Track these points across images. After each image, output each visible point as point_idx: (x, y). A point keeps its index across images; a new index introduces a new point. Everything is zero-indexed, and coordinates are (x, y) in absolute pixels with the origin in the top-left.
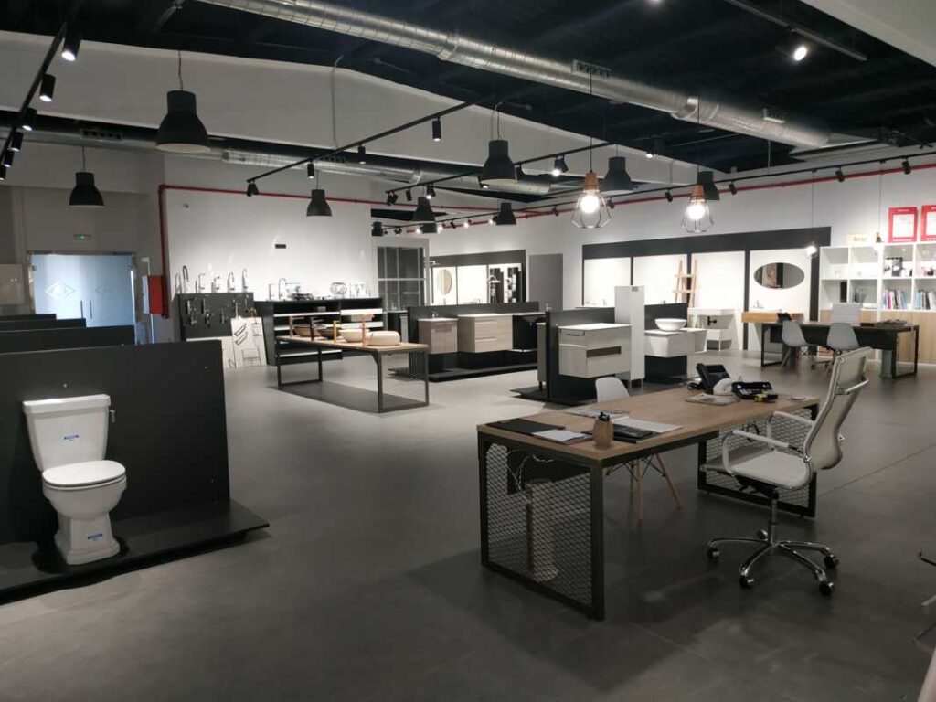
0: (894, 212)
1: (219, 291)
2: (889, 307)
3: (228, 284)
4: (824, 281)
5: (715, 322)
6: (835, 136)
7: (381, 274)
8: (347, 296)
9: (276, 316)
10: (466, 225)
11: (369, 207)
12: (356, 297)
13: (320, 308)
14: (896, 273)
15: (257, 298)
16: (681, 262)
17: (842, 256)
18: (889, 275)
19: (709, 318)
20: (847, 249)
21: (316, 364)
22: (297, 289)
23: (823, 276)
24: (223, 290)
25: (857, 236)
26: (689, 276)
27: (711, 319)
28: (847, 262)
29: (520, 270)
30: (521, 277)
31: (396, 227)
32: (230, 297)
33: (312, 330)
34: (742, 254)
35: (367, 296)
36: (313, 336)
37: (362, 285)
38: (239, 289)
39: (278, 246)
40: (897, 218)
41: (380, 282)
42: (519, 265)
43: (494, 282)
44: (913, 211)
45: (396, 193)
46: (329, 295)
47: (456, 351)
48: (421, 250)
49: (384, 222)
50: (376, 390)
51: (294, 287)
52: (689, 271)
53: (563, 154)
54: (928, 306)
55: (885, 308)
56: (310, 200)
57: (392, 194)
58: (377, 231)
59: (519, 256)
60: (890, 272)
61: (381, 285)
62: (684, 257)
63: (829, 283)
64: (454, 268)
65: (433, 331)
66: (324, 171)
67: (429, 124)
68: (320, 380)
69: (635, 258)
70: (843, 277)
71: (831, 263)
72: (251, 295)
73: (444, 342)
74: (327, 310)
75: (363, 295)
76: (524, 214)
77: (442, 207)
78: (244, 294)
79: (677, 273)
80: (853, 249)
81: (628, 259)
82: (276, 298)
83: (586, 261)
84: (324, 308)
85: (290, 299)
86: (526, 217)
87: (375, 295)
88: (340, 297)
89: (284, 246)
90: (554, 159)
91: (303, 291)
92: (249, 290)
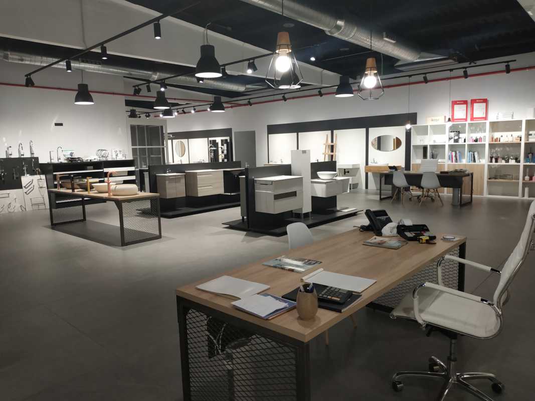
0: (455, 103)
1: (12, 157)
2: (452, 162)
3: (19, 152)
4: (413, 146)
5: (348, 172)
6: (424, 54)
7: (134, 144)
8: (110, 159)
9: (54, 173)
10: (193, 112)
11: (123, 98)
12: (116, 159)
13: (88, 167)
14: (456, 141)
15: (41, 162)
16: (327, 135)
17: (424, 131)
18: (452, 142)
19: (345, 170)
20: (428, 126)
21: (81, 207)
22: (71, 154)
23: (413, 143)
24: (15, 155)
25: (433, 118)
26: (332, 144)
27: (346, 171)
28: (427, 134)
29: (229, 141)
30: (229, 145)
31: (147, 113)
32: (20, 161)
33: (73, 185)
34: (364, 130)
35: (124, 159)
36: (73, 189)
37: (120, 151)
38: (27, 155)
39: (56, 124)
40: (456, 107)
41: (133, 149)
42: (228, 138)
43: (212, 148)
44: (465, 102)
45: (140, 87)
46: (94, 157)
47: (184, 195)
48: (162, 127)
49: (138, 110)
50: (118, 225)
51: (70, 152)
52: (332, 141)
53: (254, 59)
54: (474, 161)
55: (450, 162)
56: (76, 93)
57: (137, 88)
58: (133, 115)
59: (227, 132)
60: (453, 140)
61: (134, 151)
62: (329, 132)
63: (416, 147)
64: (187, 140)
65: (167, 182)
66: (87, 70)
67: (152, 26)
68: (84, 219)
69: (300, 134)
70: (425, 144)
71: (418, 135)
72: (37, 159)
73: (175, 190)
74: (94, 169)
75: (120, 158)
76: (230, 106)
77: (175, 99)
78: (31, 158)
79: (325, 142)
80: (430, 126)
81: (295, 134)
82: (55, 161)
83: (269, 135)
84: (92, 167)
85: (66, 162)
86: (232, 107)
87: (130, 157)
88: (104, 159)
89: (61, 125)
90: (247, 62)
91: (75, 156)
92: (35, 156)
